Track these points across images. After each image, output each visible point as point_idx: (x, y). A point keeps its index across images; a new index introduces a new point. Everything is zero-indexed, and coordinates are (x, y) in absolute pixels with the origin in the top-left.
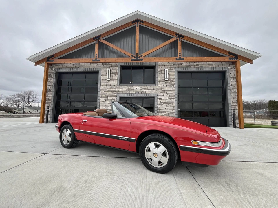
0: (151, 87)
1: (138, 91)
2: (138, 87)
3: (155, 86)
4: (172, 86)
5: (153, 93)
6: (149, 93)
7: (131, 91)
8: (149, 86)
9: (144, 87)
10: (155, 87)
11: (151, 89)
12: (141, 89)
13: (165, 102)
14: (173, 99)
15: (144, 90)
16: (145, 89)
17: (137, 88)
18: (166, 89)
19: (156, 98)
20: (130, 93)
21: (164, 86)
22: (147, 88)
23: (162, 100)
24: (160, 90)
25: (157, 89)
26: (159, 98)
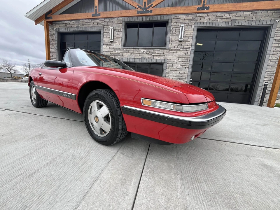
0: (161, 50)
1: (144, 55)
2: (145, 51)
3: (166, 49)
4: (188, 50)
5: (162, 58)
6: (157, 58)
7: (137, 56)
8: (158, 50)
9: (152, 50)
10: (165, 51)
11: (160, 53)
12: (148, 52)
13: (175, 70)
14: (185, 67)
15: (152, 55)
16: (153, 53)
17: (143, 52)
18: (180, 53)
19: (165, 65)
20: (135, 57)
21: (177, 49)
22: (155, 52)
23: (173, 68)
24: (171, 55)
25: (168, 53)
26: (169, 64)
